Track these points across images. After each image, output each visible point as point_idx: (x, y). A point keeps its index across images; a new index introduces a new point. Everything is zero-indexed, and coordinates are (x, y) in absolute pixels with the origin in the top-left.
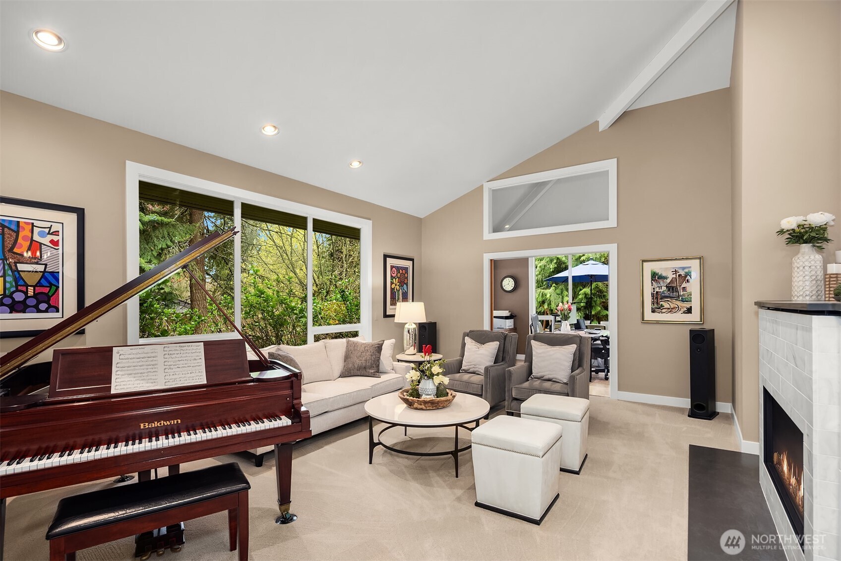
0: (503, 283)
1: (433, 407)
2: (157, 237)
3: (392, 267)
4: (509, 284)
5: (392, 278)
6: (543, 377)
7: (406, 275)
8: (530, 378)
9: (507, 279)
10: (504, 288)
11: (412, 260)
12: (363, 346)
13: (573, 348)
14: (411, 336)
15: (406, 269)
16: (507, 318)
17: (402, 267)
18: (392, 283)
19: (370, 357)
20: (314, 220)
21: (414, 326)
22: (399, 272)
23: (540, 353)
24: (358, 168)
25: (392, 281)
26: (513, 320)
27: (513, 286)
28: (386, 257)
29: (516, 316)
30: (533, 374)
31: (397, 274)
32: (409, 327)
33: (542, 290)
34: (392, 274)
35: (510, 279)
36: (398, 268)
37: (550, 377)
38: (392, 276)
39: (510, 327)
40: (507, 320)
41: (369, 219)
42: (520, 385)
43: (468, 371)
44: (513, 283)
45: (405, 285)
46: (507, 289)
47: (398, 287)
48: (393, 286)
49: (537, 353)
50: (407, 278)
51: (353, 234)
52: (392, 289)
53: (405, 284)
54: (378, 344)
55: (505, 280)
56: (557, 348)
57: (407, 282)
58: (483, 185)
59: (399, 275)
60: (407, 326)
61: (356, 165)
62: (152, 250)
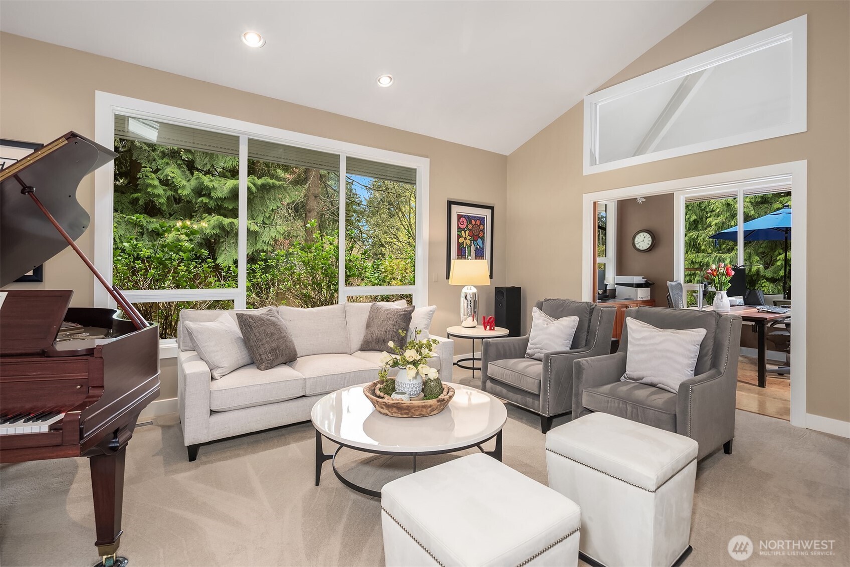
0: (636, 239)
1: (402, 414)
2: (270, 199)
3: (460, 217)
4: (643, 241)
5: (460, 230)
6: (642, 379)
7: (481, 227)
8: (623, 377)
9: (641, 234)
10: (637, 246)
11: (492, 208)
12: (386, 312)
13: (699, 334)
14: (469, 303)
15: (482, 220)
16: (639, 286)
17: (475, 217)
18: (459, 237)
19: (392, 327)
20: (348, 159)
21: (474, 290)
22: (471, 223)
23: (639, 340)
24: (390, 86)
25: (460, 233)
26: (650, 288)
27: (650, 243)
28: (450, 203)
29: (654, 284)
30: (627, 372)
31: (467, 226)
32: (467, 291)
33: (719, 255)
34: (460, 225)
35: (645, 234)
36: (469, 219)
37: (654, 380)
38: (459, 228)
39: (644, 299)
40: (639, 289)
41: (426, 157)
42: (596, 389)
43: (533, 357)
44: (650, 239)
45: (479, 240)
46: (641, 248)
47: (468, 242)
48: (461, 240)
49: (633, 338)
50: (483, 231)
51: (407, 176)
52: (460, 245)
53: (480, 238)
54: (405, 311)
55: (638, 236)
56: (669, 334)
57: (483, 236)
58: (583, 101)
59: (470, 227)
60: (464, 290)
61: (385, 82)
62: (265, 212)
